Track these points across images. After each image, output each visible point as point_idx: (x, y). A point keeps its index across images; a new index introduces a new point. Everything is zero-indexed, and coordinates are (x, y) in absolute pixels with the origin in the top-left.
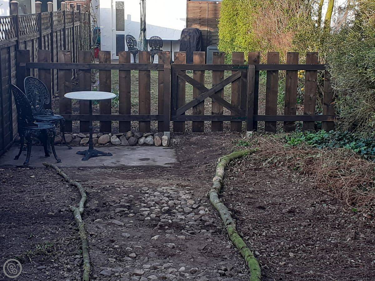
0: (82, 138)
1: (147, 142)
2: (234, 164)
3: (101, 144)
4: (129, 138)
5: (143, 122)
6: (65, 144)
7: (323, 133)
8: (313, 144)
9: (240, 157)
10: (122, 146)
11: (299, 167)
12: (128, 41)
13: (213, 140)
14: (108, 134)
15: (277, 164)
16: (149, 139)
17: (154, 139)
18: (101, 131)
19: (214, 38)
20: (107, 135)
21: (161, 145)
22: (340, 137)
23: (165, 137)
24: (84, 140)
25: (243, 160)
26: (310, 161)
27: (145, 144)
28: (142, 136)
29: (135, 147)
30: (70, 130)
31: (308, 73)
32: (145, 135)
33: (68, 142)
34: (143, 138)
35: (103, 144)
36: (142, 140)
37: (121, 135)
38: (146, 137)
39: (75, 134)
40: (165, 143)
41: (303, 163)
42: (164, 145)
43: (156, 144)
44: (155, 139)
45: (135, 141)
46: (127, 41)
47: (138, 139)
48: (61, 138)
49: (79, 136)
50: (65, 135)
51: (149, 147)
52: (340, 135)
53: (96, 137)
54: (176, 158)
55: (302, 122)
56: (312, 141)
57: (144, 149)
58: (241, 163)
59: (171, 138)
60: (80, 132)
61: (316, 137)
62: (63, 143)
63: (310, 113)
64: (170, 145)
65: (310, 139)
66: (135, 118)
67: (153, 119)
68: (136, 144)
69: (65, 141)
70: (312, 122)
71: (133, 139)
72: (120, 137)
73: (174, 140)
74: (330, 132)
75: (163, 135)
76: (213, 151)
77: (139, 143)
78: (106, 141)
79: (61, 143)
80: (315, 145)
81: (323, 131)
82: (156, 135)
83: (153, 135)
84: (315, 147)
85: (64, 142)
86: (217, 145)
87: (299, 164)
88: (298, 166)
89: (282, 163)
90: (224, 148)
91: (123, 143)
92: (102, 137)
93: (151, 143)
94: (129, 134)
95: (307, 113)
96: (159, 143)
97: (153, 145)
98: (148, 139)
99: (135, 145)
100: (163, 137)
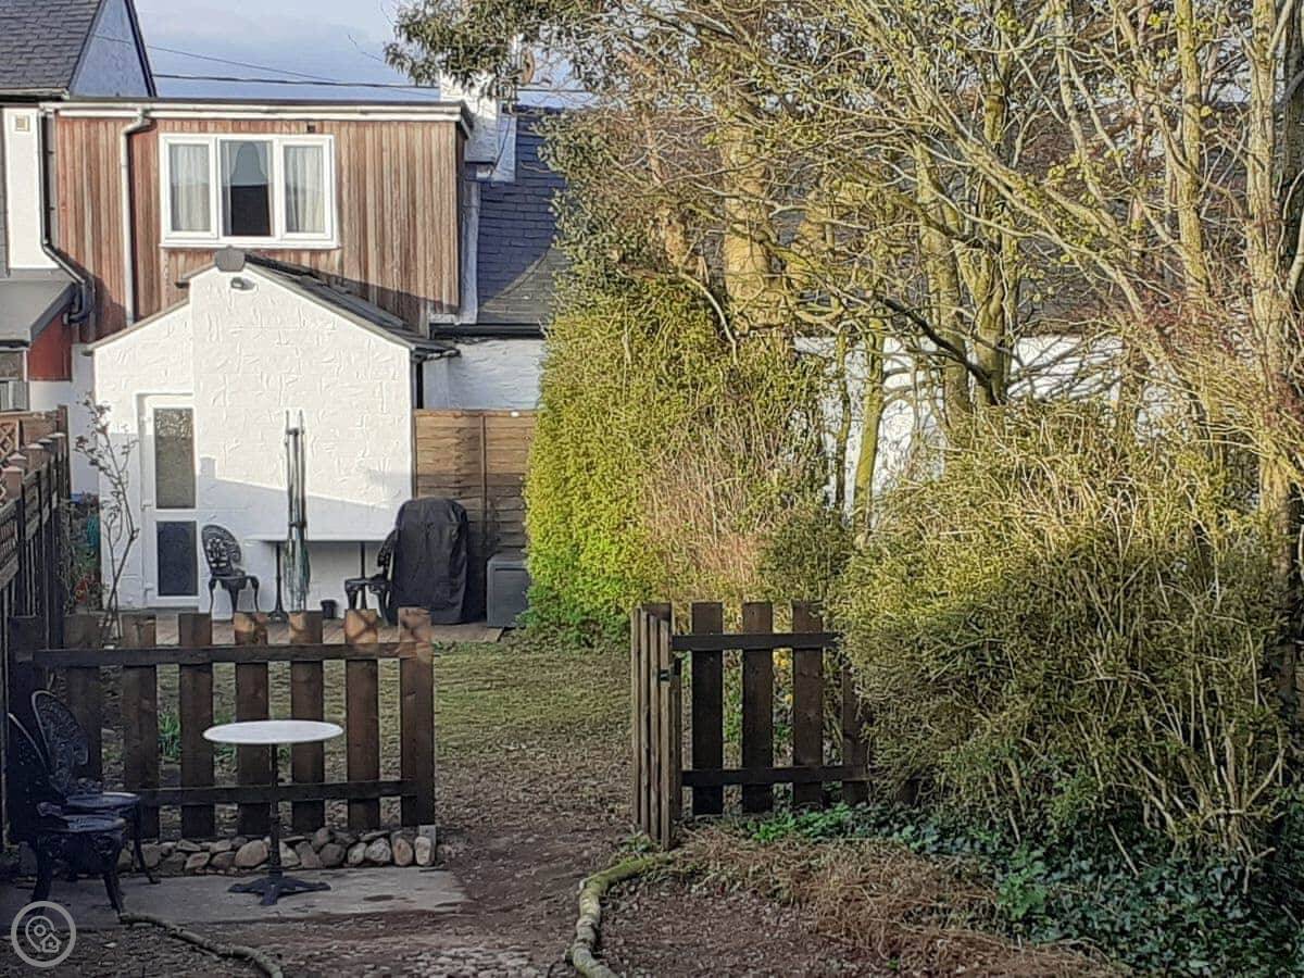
0: (189, 853)
1: (373, 857)
2: (620, 894)
3: (244, 868)
4: (322, 847)
5: (358, 801)
6: (144, 870)
7: (842, 812)
8: (815, 836)
9: (634, 876)
10: (304, 869)
11: (779, 889)
12: (209, 547)
13: (554, 844)
14: (262, 839)
15: (726, 888)
16: (379, 849)
17: (391, 846)
18: (241, 833)
19: (509, 530)
20: (259, 842)
21: (414, 863)
22: (882, 818)
23: (424, 841)
24: (195, 859)
25: (641, 885)
26: (804, 873)
27: (367, 863)
28: (358, 841)
29: (342, 871)
30: (154, 834)
31: (799, 655)
32: (368, 836)
33: (152, 865)
34: (362, 846)
35: (251, 868)
36: (358, 853)
37: (298, 842)
38: (369, 843)
39: (170, 844)
40: (423, 857)
41: (788, 879)
42: (420, 861)
43: (398, 862)
44: (395, 849)
45: (339, 856)
46: (205, 545)
47: (347, 849)
48: (129, 855)
49: (179, 847)
50: (143, 846)
51: (382, 869)
52: (883, 814)
53: (229, 847)
54: (463, 892)
55: (789, 786)
56: (811, 829)
57: (370, 876)
58: (636, 891)
59: (439, 842)
60: (184, 837)
61: (821, 820)
62: (138, 870)
63: (809, 761)
64: (436, 862)
65: (808, 824)
66: (338, 792)
67: (387, 791)
68: (342, 862)
69: (142, 862)
70: (816, 783)
71: (332, 851)
72: (297, 847)
73: (448, 848)
74: (859, 806)
75: (417, 835)
76: (558, 870)
77: (351, 860)
78: (259, 859)
79: (130, 870)
80: (820, 838)
81: (841, 806)
82: (397, 836)
83: (387, 836)
84: (819, 842)
85: (138, 866)
86: (568, 856)
87: (778, 882)
88: (776, 887)
89: (739, 883)
90: (587, 859)
91: (305, 863)
92: (245, 848)
93: (385, 858)
94: (321, 836)
95: (802, 760)
96: (408, 858)
97: (392, 863)
98: (373, 847)
99: (340, 866)
100: (418, 840)
